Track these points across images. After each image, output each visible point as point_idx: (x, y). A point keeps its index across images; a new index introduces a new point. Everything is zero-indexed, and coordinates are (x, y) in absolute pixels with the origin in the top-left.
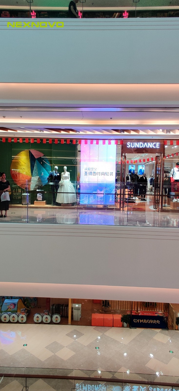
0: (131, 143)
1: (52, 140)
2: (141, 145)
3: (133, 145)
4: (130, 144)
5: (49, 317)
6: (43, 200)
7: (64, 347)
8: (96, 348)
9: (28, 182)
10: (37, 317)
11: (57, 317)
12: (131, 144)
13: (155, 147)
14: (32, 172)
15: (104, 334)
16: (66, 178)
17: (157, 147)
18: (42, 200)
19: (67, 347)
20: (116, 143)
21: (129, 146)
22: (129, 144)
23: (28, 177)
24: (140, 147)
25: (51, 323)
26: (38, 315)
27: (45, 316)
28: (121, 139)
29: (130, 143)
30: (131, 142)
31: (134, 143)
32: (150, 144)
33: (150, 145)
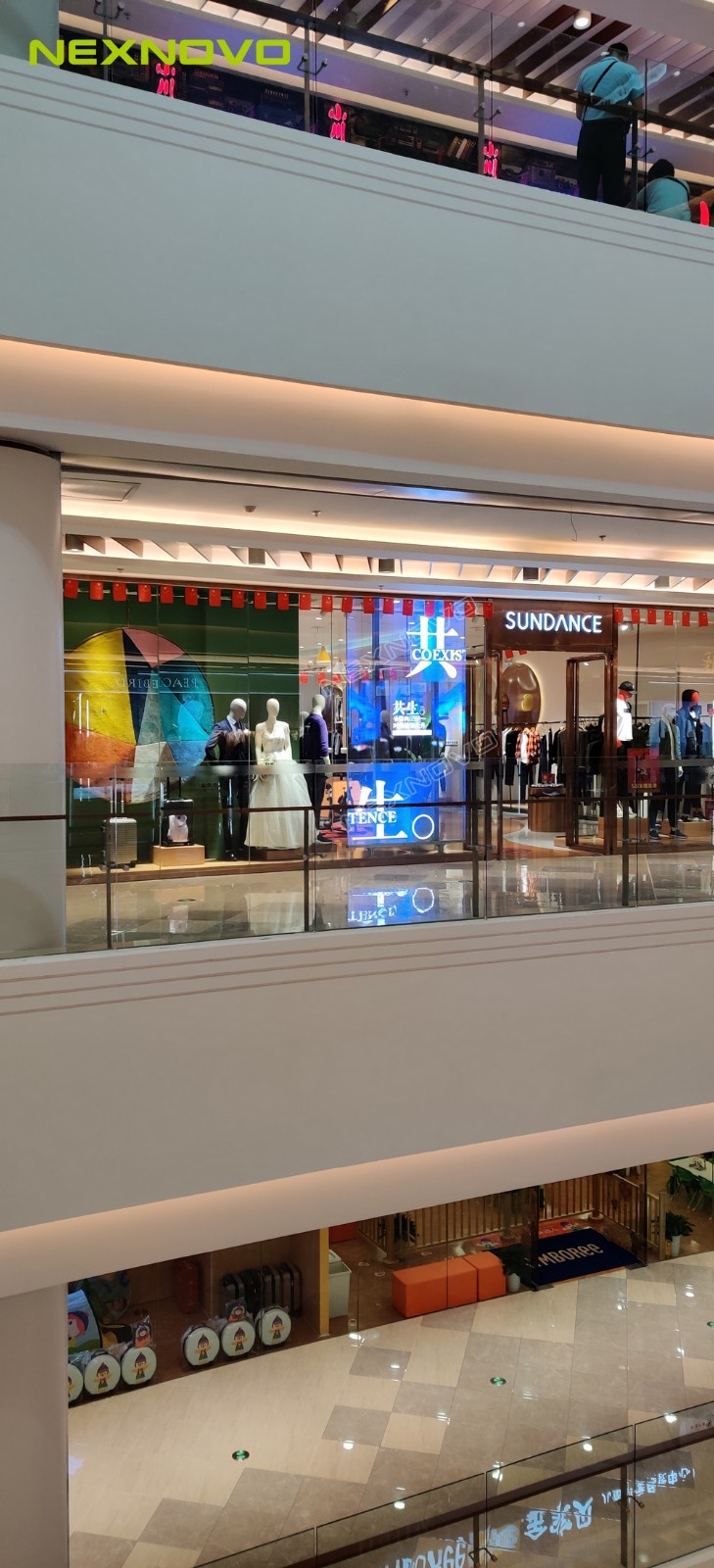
0: (519, 614)
1: (245, 594)
2: (549, 621)
3: (523, 623)
4: (515, 618)
5: (248, 1328)
6: (191, 842)
7: (386, 1416)
8: (492, 1381)
9: (122, 766)
10: (196, 1341)
11: (278, 1320)
12: (516, 615)
13: (589, 631)
14: (137, 727)
15: (473, 1330)
16: (278, 745)
17: (596, 631)
18: (186, 840)
19: (395, 1410)
20: (469, 612)
21: (511, 624)
22: (511, 616)
23: (123, 744)
24: (546, 629)
25: (260, 1348)
26: (200, 1332)
27: (232, 1328)
28: (487, 599)
29: (514, 614)
30: (515, 610)
31: (527, 614)
32: (576, 620)
33: (575, 623)
